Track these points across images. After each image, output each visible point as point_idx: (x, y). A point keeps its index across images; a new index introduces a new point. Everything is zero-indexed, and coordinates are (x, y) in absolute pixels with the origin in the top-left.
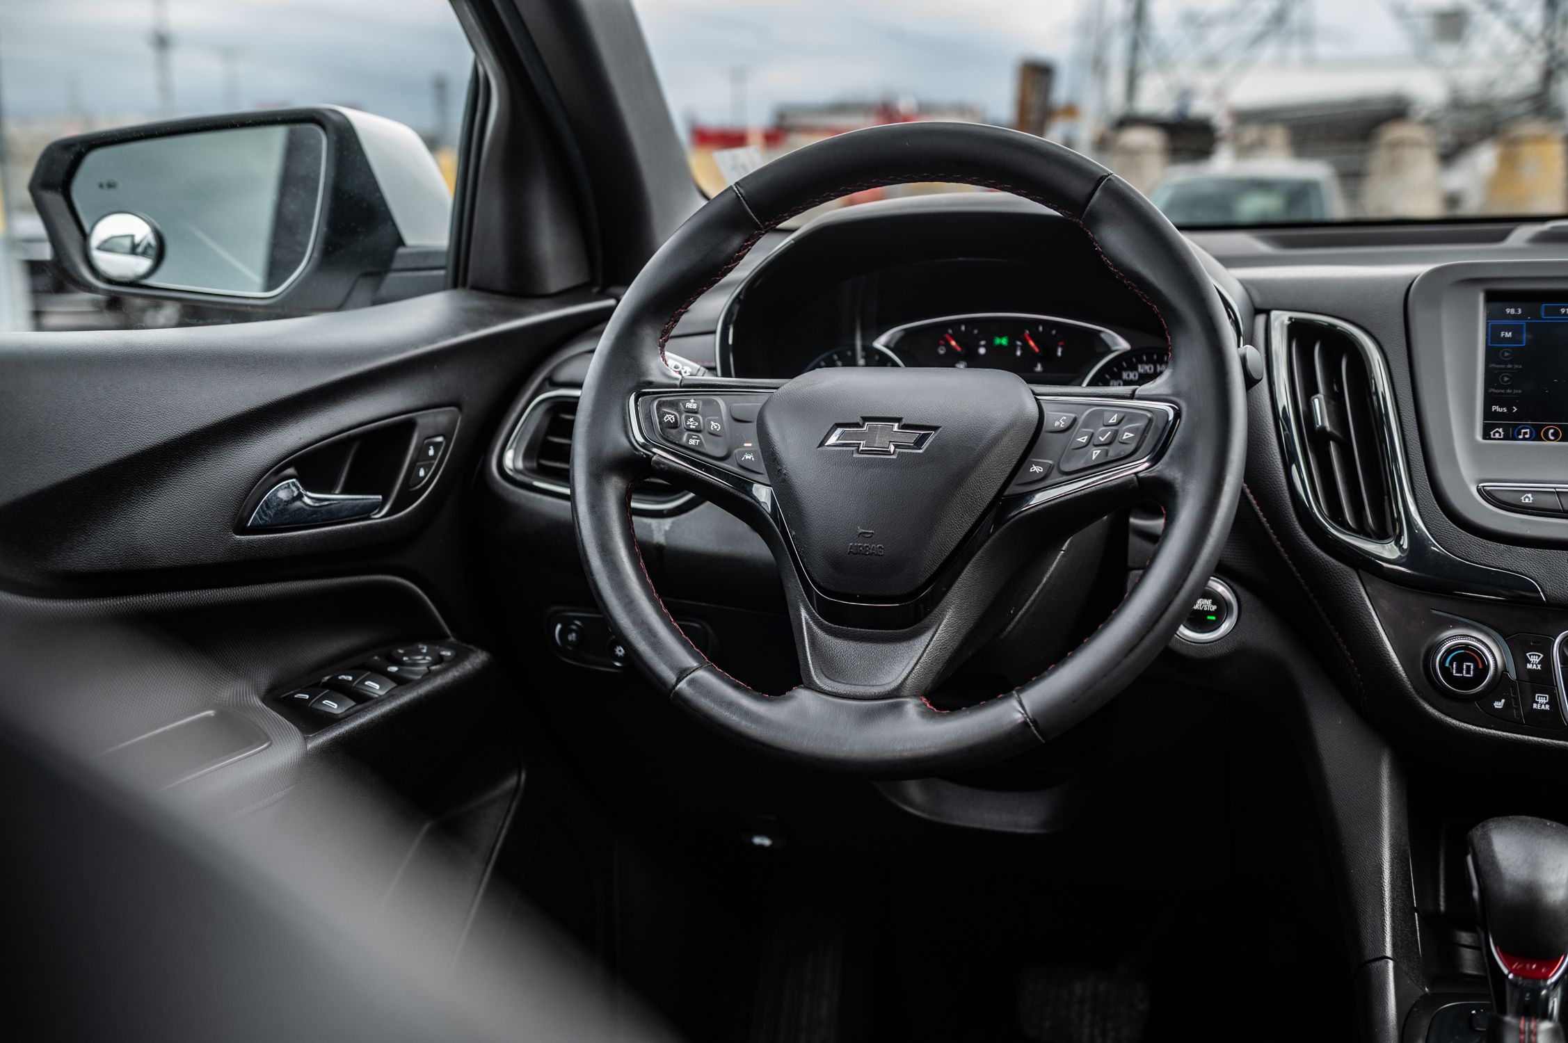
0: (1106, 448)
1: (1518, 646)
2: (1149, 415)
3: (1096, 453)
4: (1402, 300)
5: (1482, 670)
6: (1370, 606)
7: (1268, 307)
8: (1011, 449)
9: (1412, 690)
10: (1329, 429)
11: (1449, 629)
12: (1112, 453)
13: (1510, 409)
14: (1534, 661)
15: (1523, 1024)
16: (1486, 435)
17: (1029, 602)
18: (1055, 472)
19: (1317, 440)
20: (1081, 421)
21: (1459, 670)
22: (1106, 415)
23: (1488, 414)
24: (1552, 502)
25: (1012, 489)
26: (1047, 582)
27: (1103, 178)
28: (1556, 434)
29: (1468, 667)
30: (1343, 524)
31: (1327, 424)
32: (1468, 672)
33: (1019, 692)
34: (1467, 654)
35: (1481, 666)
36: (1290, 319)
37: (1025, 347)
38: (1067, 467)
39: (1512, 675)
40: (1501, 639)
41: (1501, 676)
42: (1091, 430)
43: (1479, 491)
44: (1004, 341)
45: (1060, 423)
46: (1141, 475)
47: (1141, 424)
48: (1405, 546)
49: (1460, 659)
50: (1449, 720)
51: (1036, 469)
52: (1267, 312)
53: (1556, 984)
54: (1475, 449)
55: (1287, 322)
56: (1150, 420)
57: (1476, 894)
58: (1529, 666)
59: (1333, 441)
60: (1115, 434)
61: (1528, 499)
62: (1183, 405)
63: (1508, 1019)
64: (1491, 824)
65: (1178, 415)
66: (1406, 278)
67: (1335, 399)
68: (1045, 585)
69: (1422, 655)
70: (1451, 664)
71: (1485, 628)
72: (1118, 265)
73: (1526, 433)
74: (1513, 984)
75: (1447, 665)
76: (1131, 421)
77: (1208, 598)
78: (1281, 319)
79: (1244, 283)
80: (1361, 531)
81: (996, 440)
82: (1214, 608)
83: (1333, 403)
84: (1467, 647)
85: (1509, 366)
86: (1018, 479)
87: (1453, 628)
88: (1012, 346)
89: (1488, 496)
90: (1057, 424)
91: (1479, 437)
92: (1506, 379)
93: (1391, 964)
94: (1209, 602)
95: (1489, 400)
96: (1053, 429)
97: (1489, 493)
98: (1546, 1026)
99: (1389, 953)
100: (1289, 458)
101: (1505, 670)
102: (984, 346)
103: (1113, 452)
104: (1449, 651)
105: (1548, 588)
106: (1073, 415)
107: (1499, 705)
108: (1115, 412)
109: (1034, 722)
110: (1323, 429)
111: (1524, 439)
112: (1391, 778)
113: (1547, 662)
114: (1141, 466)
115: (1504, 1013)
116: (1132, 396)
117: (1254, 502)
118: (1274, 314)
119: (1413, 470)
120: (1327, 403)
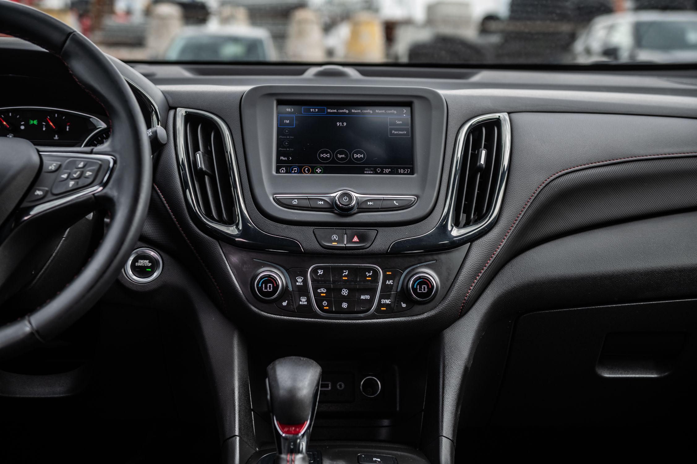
0: (77, 180)
1: (292, 274)
2: (100, 162)
3: (72, 183)
4: (239, 103)
5: (276, 287)
6: (225, 259)
7: (176, 106)
8: (24, 182)
9: (245, 300)
10: (204, 169)
11: (262, 268)
12: (80, 184)
13: (288, 158)
14: (300, 281)
15: (289, 457)
16: (278, 171)
17: (45, 267)
18: (49, 194)
19: (199, 175)
20: (64, 166)
21: (266, 288)
22: (77, 162)
23: (278, 161)
24: (306, 203)
25: (25, 204)
26: (55, 255)
27: (70, 33)
28: (308, 170)
29: (270, 286)
30: (212, 218)
31: (203, 167)
32: (270, 289)
33: (29, 316)
34: (270, 280)
35: (275, 285)
36: (186, 112)
37: (48, 126)
38: (56, 191)
39: (290, 288)
40: (284, 271)
41: (285, 289)
42: (69, 171)
43: (274, 199)
44: (35, 122)
45: (52, 167)
46: (96, 195)
47: (95, 167)
48: (241, 228)
49: (266, 282)
50: (263, 313)
51: (39, 193)
52: (175, 108)
53: (303, 435)
54: (272, 179)
55: (184, 114)
56: (101, 166)
57: (269, 397)
58: (298, 284)
59: (207, 175)
60: (82, 173)
61: (295, 202)
62: (118, 156)
63: (283, 456)
64: (277, 362)
65: (115, 162)
66: (241, 92)
67: (208, 153)
68: (54, 257)
69: (249, 282)
70: (262, 285)
71: (278, 266)
72: (81, 81)
73: (295, 170)
74: (285, 438)
75: (260, 285)
76: (90, 166)
77: (147, 260)
78: (181, 112)
79: (163, 93)
80: (221, 221)
81: (14, 177)
82: (150, 264)
83: (207, 155)
84: (269, 276)
85: (288, 137)
86: (29, 198)
87: (263, 267)
88: (40, 125)
89: (278, 201)
90: (50, 168)
91: (274, 173)
92: (287, 143)
93: (238, 438)
94: (147, 261)
95: (279, 154)
96: (48, 171)
97: (278, 199)
98: (299, 456)
99: (237, 433)
100: (185, 186)
101: (287, 286)
102: (23, 125)
103: (81, 182)
104: (261, 278)
105: (304, 245)
106: (59, 163)
107: (285, 304)
108: (82, 161)
109: (37, 331)
110: (201, 169)
111: (295, 173)
112: (238, 345)
113: (305, 281)
114: (97, 189)
115: (281, 453)
116: (91, 152)
117: (168, 208)
118: (178, 109)
119: (244, 189)
120: (204, 156)
